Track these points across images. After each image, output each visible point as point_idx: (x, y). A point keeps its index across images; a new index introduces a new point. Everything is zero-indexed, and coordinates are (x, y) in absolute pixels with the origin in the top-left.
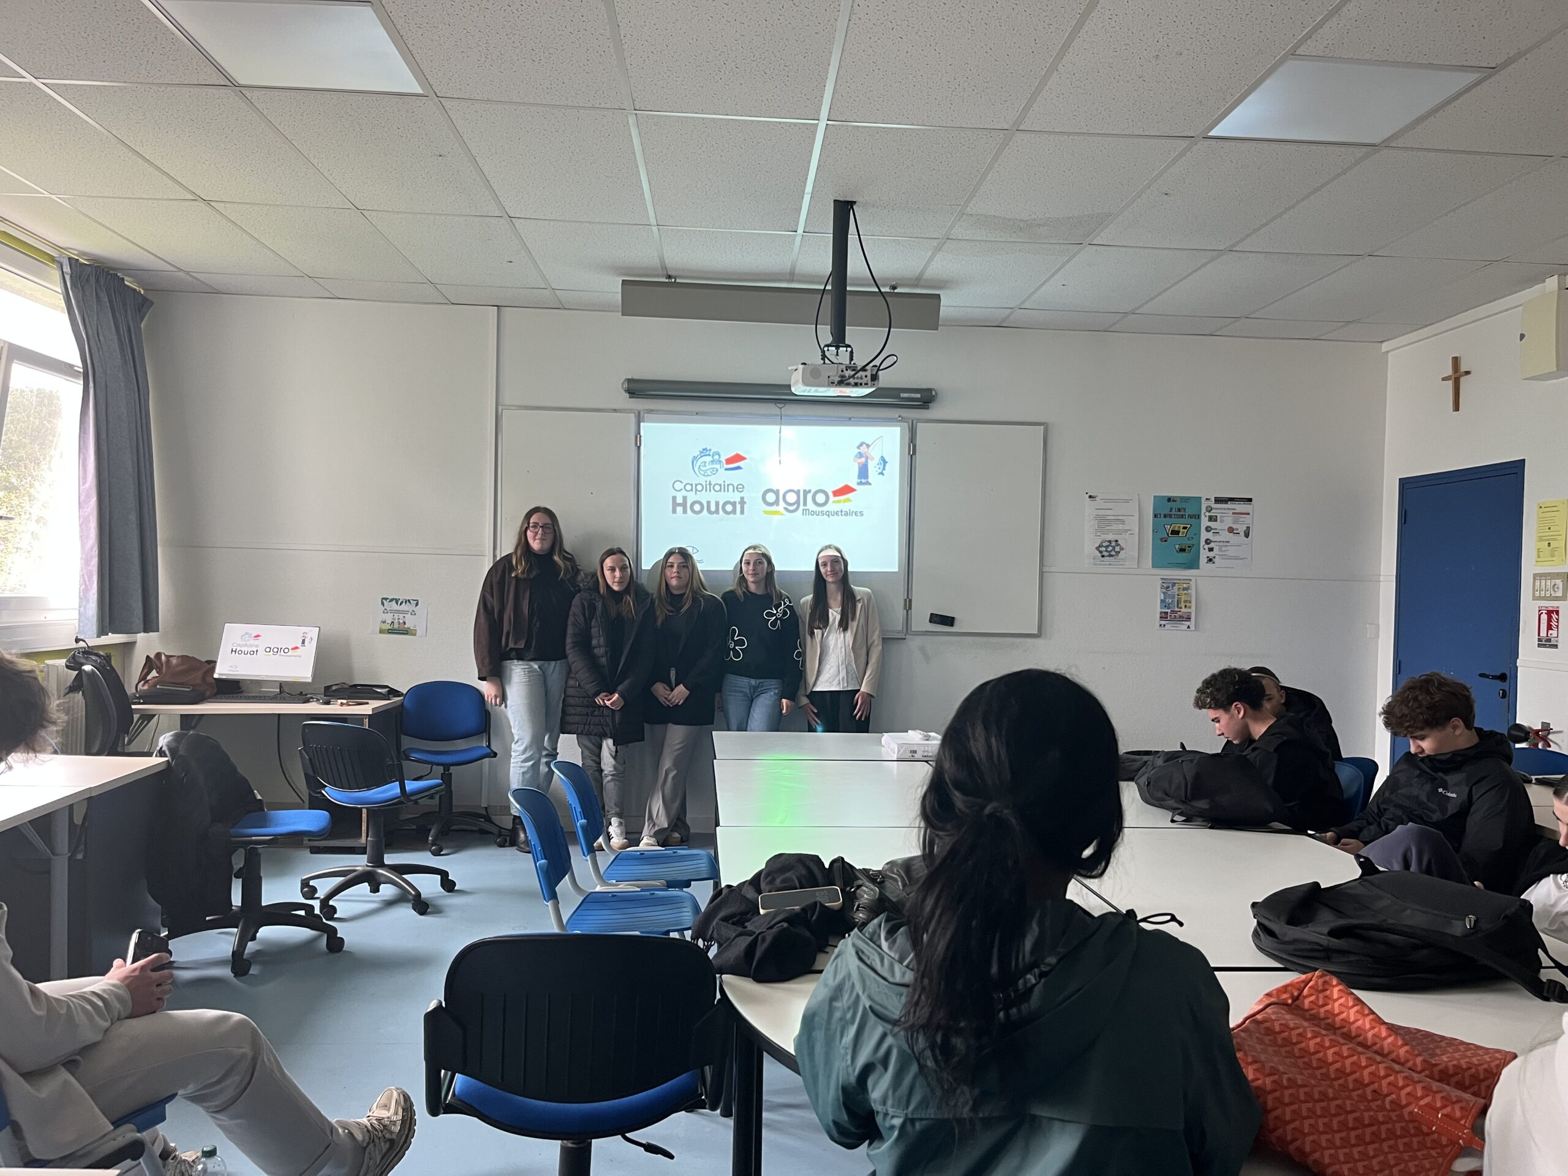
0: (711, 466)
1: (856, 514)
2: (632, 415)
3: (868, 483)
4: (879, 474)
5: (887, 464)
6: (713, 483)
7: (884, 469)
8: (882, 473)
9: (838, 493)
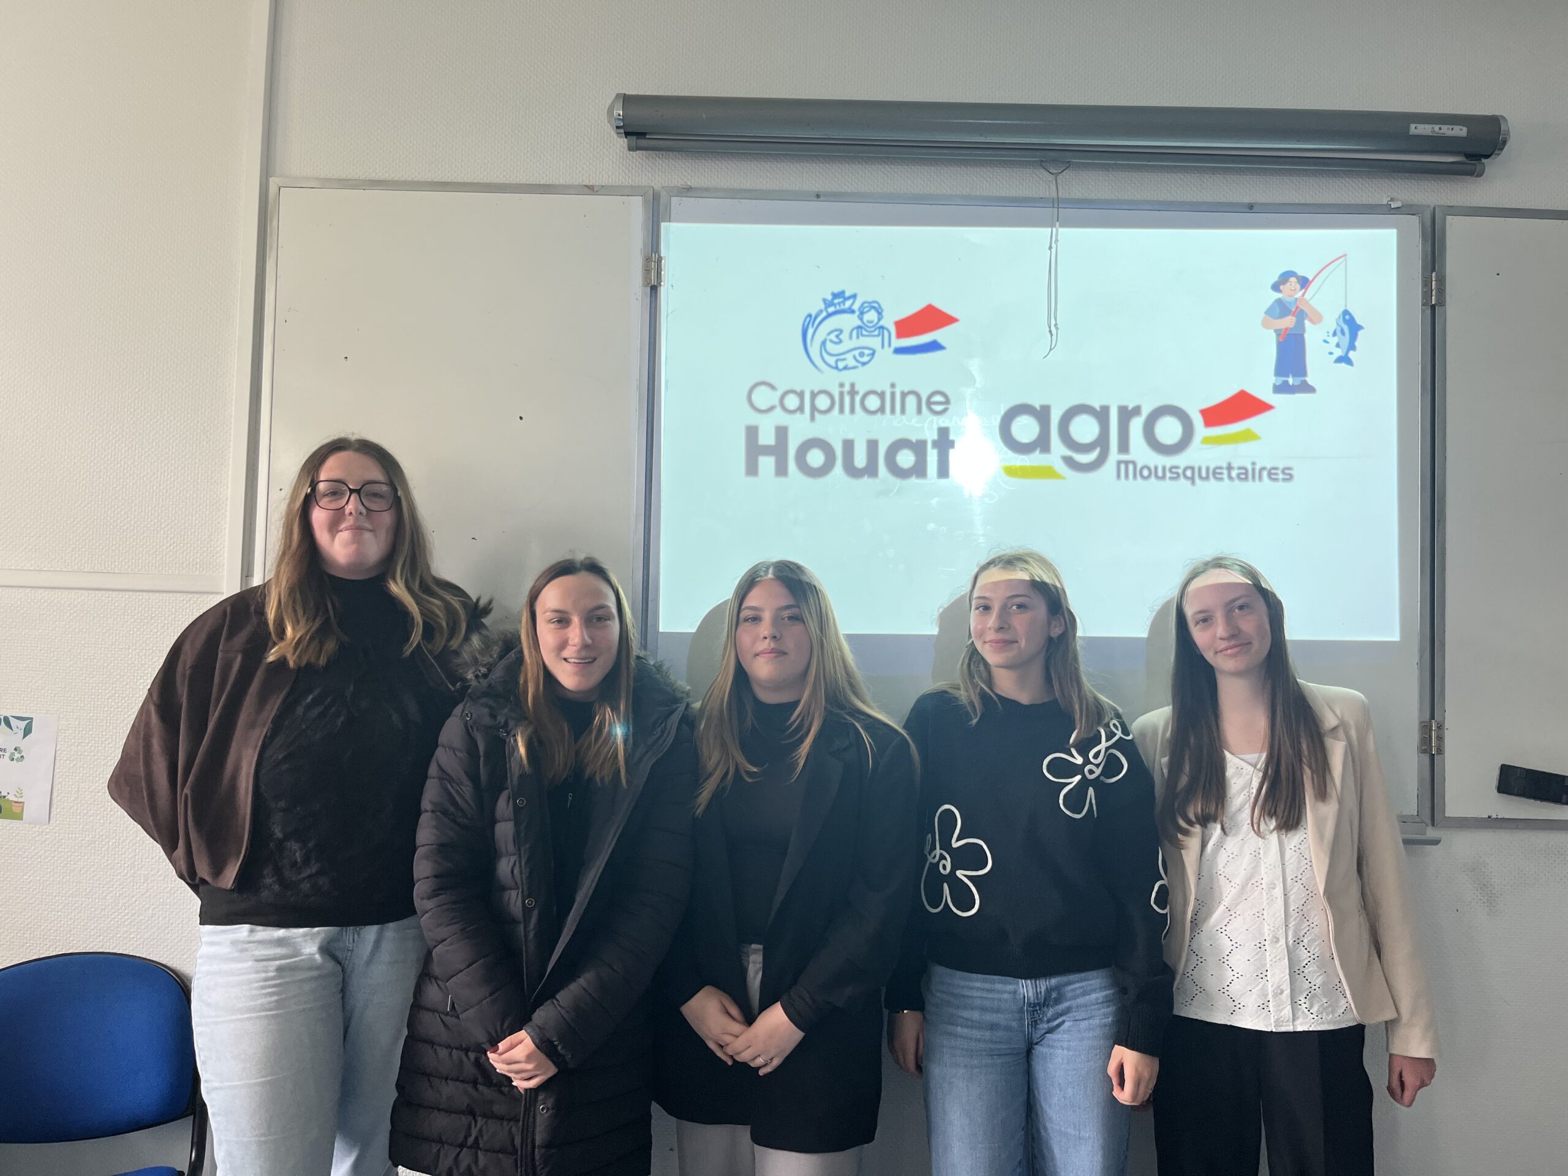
0: (856, 343)
1: (1272, 474)
2: (637, 202)
3: (1308, 389)
4: (1339, 360)
5: (1360, 333)
6: (861, 389)
7: (1352, 347)
8: (1345, 359)
9: (1216, 415)
